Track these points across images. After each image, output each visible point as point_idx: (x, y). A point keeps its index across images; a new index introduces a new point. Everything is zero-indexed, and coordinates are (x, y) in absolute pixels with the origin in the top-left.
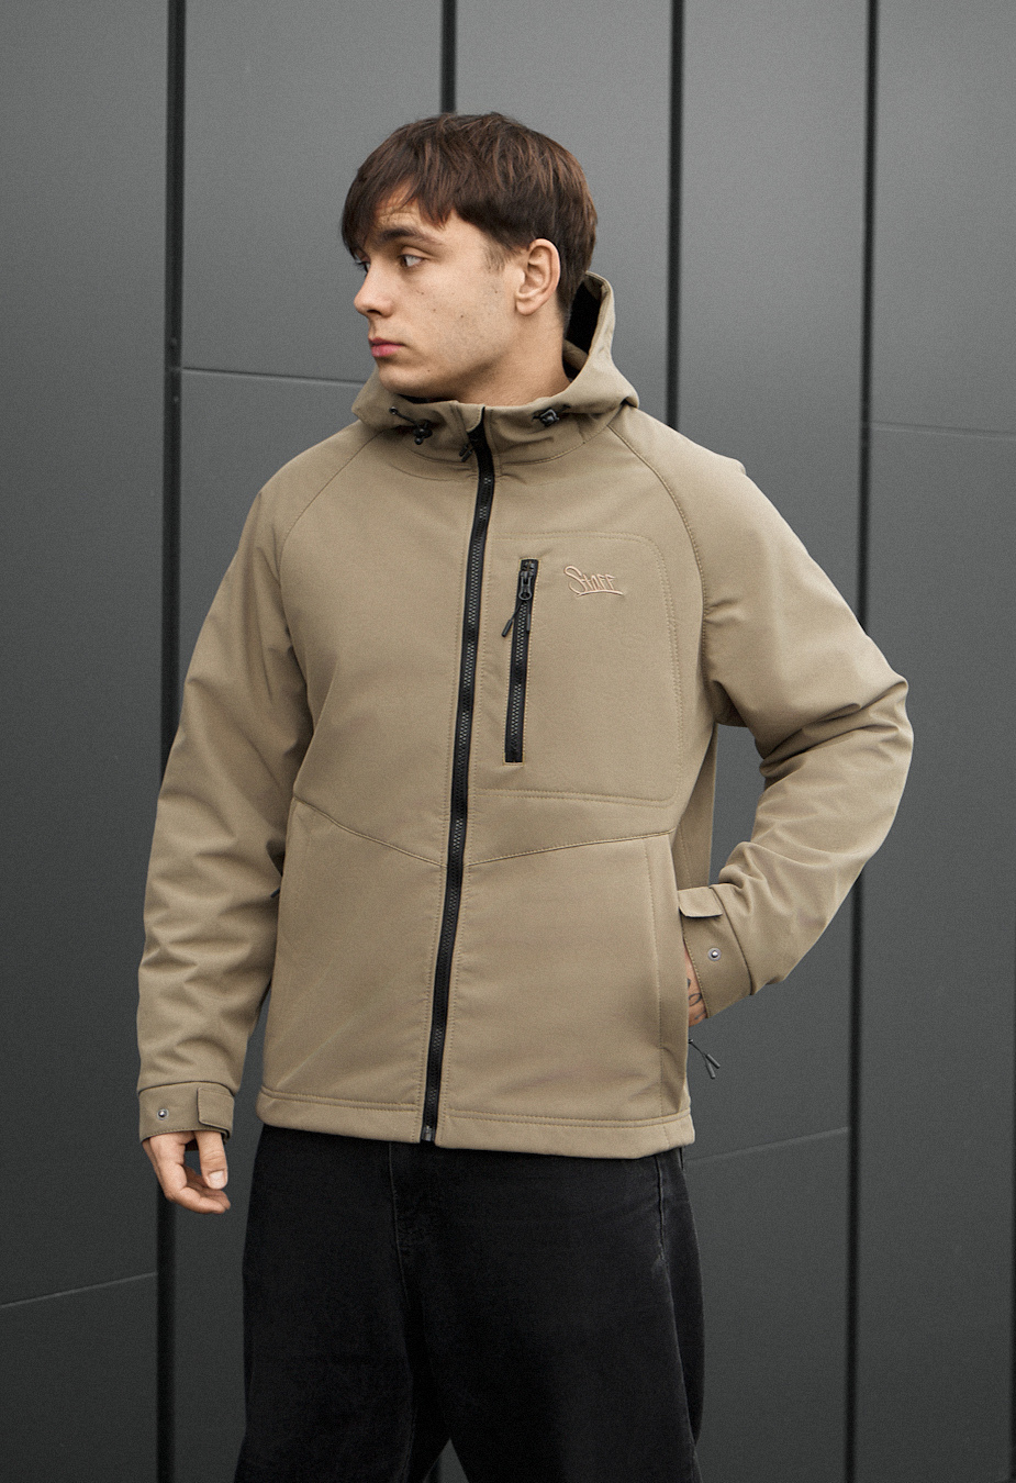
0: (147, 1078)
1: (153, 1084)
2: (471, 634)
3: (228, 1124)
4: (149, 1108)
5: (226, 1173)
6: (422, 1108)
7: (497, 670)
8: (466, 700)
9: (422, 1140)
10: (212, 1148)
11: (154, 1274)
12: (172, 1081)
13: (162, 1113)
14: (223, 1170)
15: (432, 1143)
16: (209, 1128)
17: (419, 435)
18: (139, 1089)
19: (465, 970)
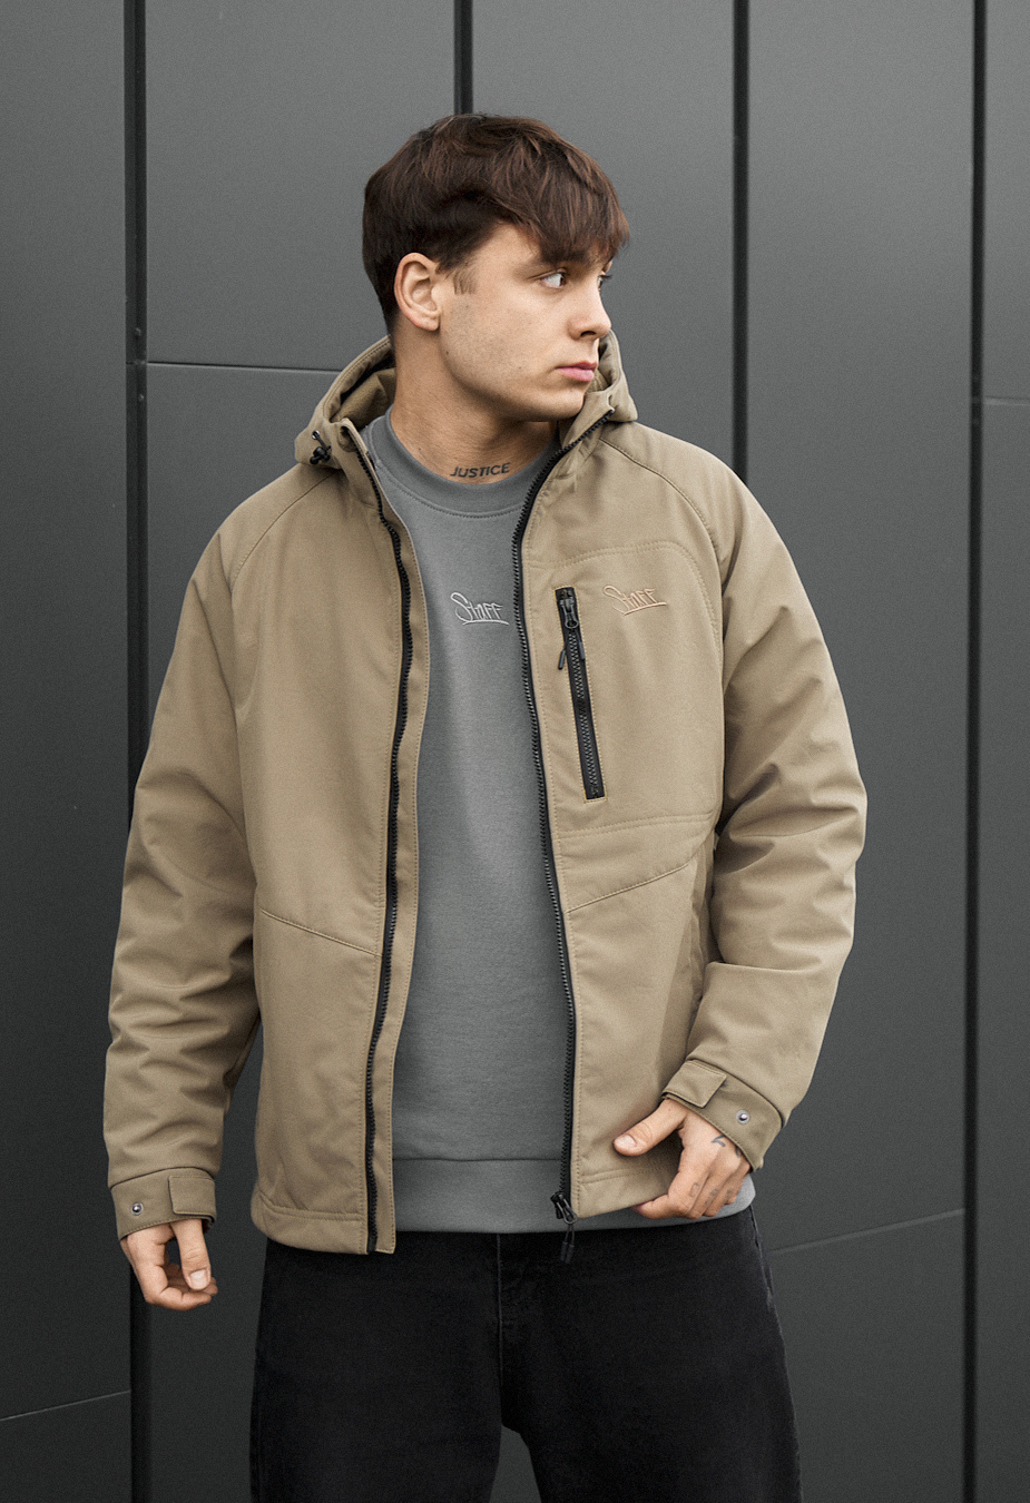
0: (116, 1173)
1: (122, 1178)
3: (209, 1209)
4: (123, 1206)
5: (209, 1273)
10: (193, 1242)
11: (129, 1391)
12: (140, 1172)
13: (136, 1208)
14: (205, 1269)
16: (185, 1217)
18: (109, 1184)
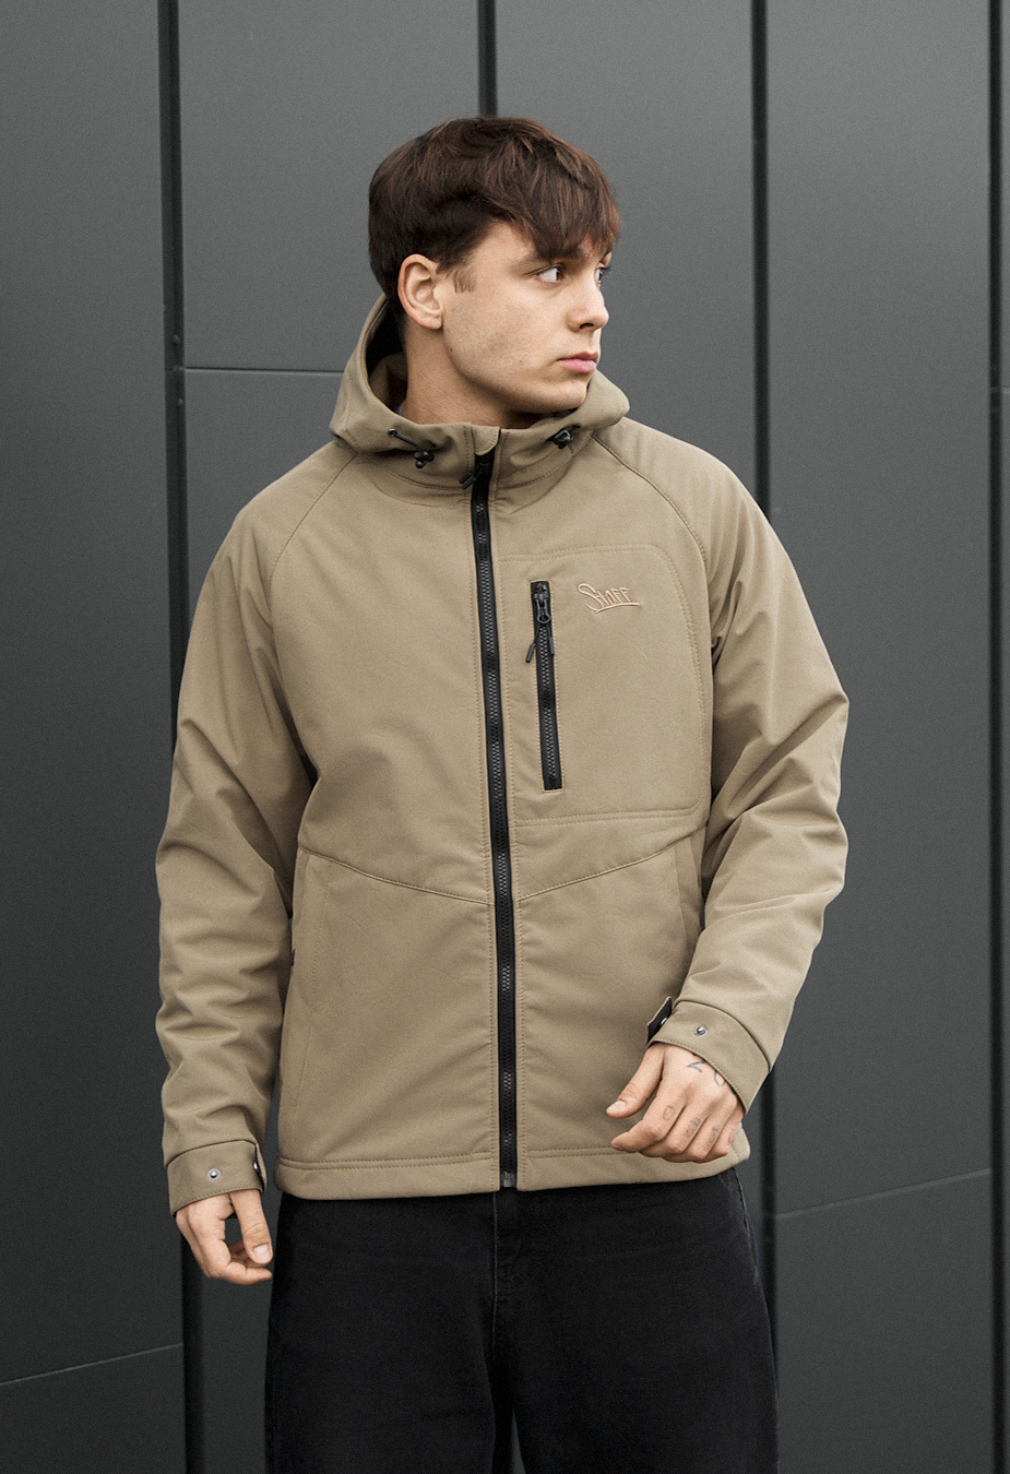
1: (200, 1143)
2: (491, 663)
5: (271, 1247)
6: (498, 1155)
7: (524, 699)
8: (495, 732)
9: (502, 1187)
11: (180, 1345)
14: (267, 1244)
15: (513, 1189)
17: (422, 459)
19: (531, 1007)
